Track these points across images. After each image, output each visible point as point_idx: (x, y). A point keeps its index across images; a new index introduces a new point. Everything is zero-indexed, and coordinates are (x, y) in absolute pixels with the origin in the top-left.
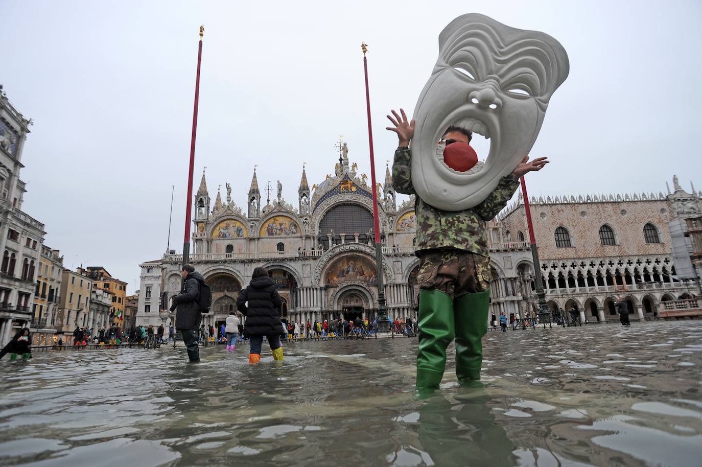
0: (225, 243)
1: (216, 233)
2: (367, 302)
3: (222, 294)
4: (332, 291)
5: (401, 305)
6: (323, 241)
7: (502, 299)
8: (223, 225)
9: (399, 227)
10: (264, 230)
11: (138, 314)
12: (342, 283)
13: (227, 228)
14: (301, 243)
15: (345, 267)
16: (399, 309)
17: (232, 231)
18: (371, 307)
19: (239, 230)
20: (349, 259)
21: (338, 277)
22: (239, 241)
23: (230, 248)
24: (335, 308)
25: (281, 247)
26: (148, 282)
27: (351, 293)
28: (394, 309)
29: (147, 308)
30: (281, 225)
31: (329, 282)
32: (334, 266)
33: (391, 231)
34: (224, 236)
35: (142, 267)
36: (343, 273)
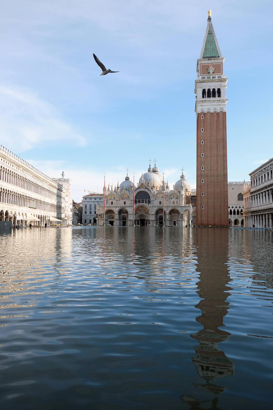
0: (111, 201)
1: (109, 199)
2: (146, 218)
3: (110, 214)
4: (137, 215)
5: (153, 219)
6: (136, 202)
7: (180, 219)
8: (110, 196)
9: (156, 198)
10: (121, 198)
11: (83, 214)
12: (140, 213)
13: (111, 197)
14: (130, 202)
15: (141, 209)
16: (152, 220)
17: (113, 198)
18: (147, 219)
19: (114, 198)
20: (141, 207)
21: (139, 211)
22: (114, 201)
23: (112, 203)
24: (138, 219)
25: (125, 203)
26: (86, 203)
27: (141, 216)
28: (151, 220)
29: (86, 213)
30: (125, 196)
31: (136, 212)
32: (138, 208)
33: (153, 199)
34: (110, 199)
35: (83, 198)
36: (140, 210)
